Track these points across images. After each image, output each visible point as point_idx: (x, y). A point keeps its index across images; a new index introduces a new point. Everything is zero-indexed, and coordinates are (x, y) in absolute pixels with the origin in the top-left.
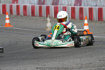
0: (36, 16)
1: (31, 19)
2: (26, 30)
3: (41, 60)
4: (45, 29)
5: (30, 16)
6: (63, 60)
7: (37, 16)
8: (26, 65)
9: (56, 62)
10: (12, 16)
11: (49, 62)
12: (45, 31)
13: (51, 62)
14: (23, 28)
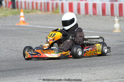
0: (107, 16)
1: (100, 19)
2: (91, 32)
3: (93, 67)
4: (112, 31)
5: (100, 15)
6: (119, 67)
7: (109, 15)
8: (73, 74)
9: (111, 69)
10: (80, 16)
11: (102, 70)
12: (112, 33)
13: (103, 70)
14: (88, 30)
